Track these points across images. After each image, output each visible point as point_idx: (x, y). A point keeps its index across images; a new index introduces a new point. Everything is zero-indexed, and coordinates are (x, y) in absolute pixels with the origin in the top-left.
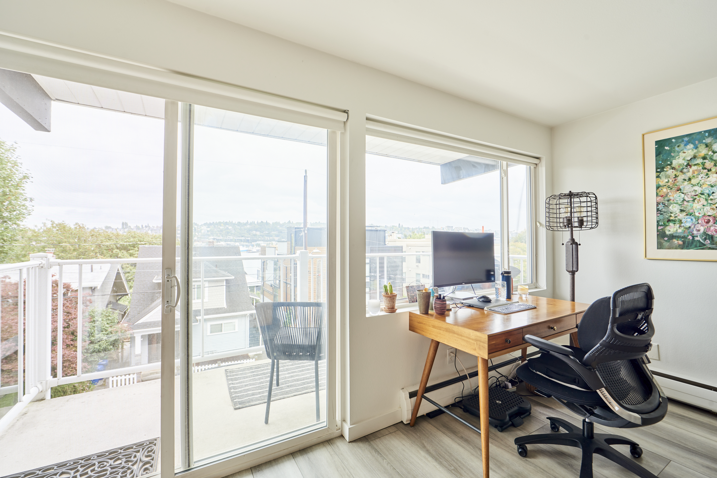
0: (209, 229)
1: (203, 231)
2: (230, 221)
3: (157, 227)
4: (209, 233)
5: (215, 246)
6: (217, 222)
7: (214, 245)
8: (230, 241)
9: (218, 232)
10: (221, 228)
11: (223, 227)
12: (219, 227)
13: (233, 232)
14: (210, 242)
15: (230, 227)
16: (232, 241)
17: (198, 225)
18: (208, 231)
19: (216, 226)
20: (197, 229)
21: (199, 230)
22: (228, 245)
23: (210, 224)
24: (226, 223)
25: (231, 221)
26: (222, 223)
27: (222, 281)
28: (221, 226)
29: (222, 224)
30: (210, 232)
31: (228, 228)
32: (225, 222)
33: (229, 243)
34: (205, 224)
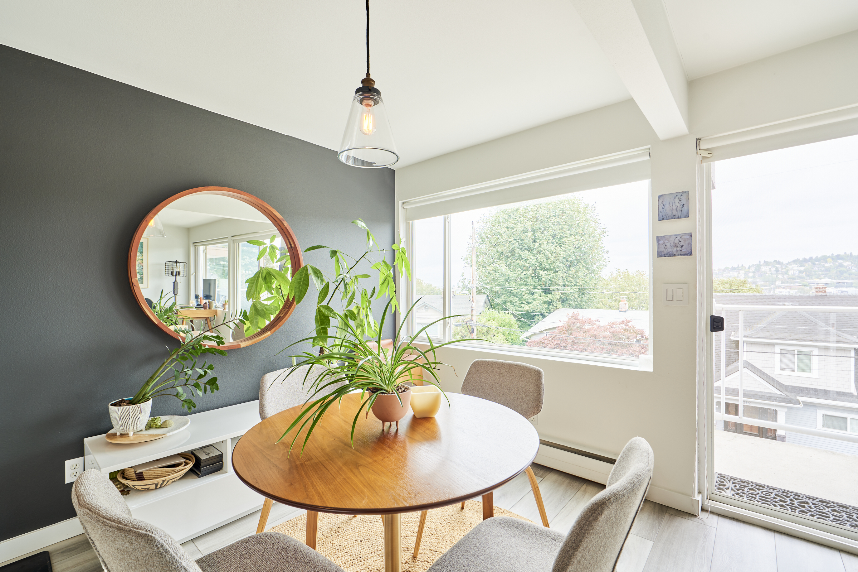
0: (802, 269)
1: (791, 273)
2: (845, 253)
3: (719, 269)
4: (804, 275)
5: (828, 295)
6: (819, 257)
7: (825, 292)
8: (847, 287)
9: (821, 273)
10: (827, 265)
11: (831, 264)
12: (822, 264)
13: (854, 271)
14: (820, 288)
15: (846, 264)
16: (852, 287)
17: (783, 263)
18: (800, 272)
19: (817, 263)
20: (780, 269)
21: (784, 270)
22: (842, 292)
23: (805, 260)
24: (838, 257)
25: (848, 253)
26: (829, 257)
27: (849, 350)
28: (826, 262)
29: (829, 260)
30: (805, 273)
31: (841, 265)
32: (835, 254)
33: (844, 289)
34: (795, 262)
